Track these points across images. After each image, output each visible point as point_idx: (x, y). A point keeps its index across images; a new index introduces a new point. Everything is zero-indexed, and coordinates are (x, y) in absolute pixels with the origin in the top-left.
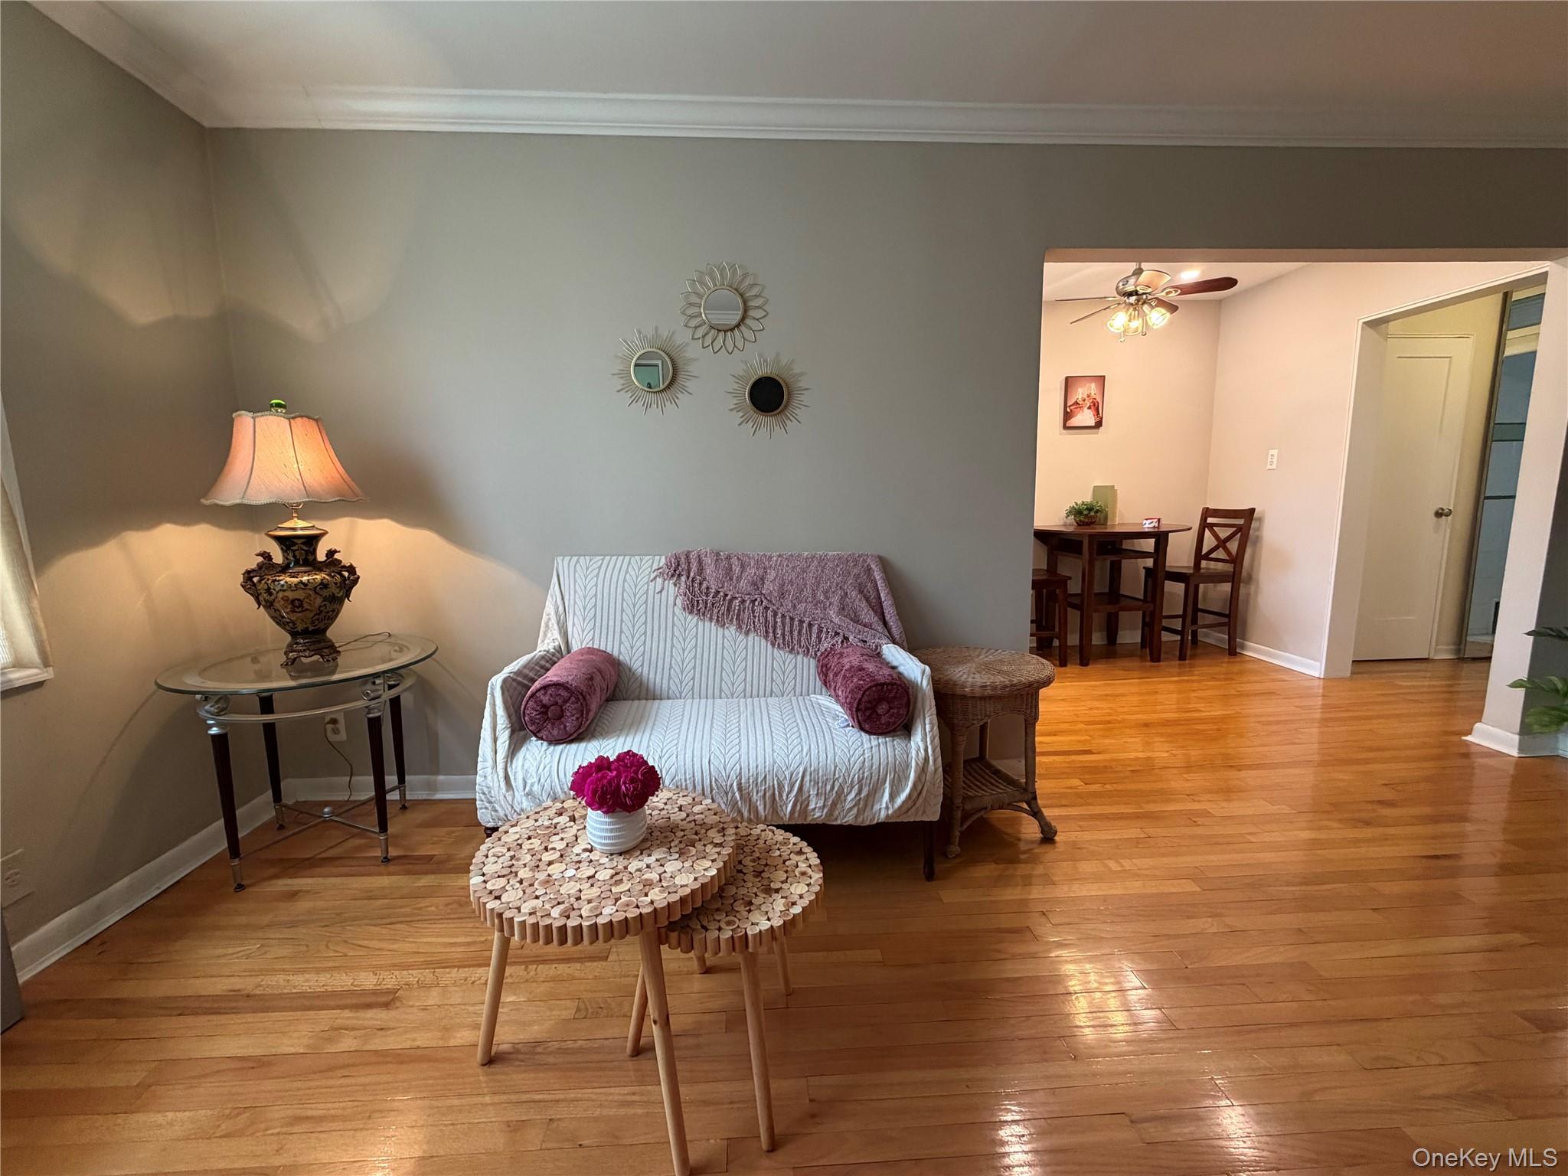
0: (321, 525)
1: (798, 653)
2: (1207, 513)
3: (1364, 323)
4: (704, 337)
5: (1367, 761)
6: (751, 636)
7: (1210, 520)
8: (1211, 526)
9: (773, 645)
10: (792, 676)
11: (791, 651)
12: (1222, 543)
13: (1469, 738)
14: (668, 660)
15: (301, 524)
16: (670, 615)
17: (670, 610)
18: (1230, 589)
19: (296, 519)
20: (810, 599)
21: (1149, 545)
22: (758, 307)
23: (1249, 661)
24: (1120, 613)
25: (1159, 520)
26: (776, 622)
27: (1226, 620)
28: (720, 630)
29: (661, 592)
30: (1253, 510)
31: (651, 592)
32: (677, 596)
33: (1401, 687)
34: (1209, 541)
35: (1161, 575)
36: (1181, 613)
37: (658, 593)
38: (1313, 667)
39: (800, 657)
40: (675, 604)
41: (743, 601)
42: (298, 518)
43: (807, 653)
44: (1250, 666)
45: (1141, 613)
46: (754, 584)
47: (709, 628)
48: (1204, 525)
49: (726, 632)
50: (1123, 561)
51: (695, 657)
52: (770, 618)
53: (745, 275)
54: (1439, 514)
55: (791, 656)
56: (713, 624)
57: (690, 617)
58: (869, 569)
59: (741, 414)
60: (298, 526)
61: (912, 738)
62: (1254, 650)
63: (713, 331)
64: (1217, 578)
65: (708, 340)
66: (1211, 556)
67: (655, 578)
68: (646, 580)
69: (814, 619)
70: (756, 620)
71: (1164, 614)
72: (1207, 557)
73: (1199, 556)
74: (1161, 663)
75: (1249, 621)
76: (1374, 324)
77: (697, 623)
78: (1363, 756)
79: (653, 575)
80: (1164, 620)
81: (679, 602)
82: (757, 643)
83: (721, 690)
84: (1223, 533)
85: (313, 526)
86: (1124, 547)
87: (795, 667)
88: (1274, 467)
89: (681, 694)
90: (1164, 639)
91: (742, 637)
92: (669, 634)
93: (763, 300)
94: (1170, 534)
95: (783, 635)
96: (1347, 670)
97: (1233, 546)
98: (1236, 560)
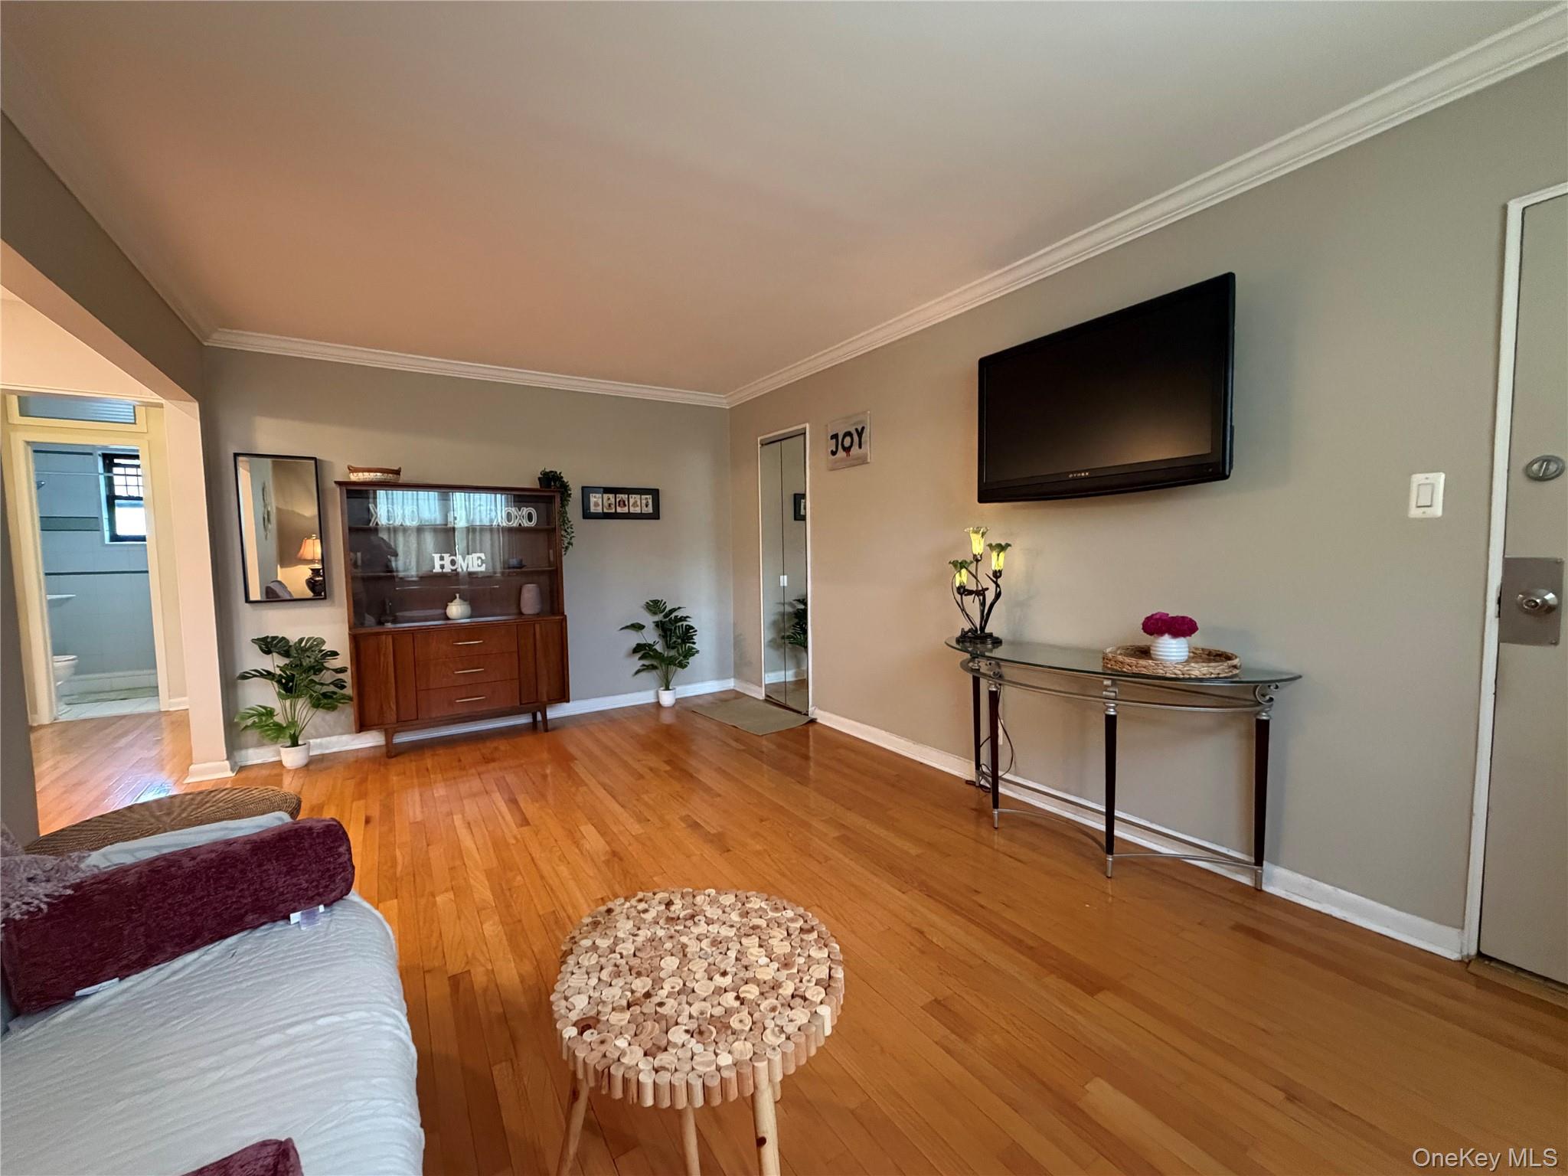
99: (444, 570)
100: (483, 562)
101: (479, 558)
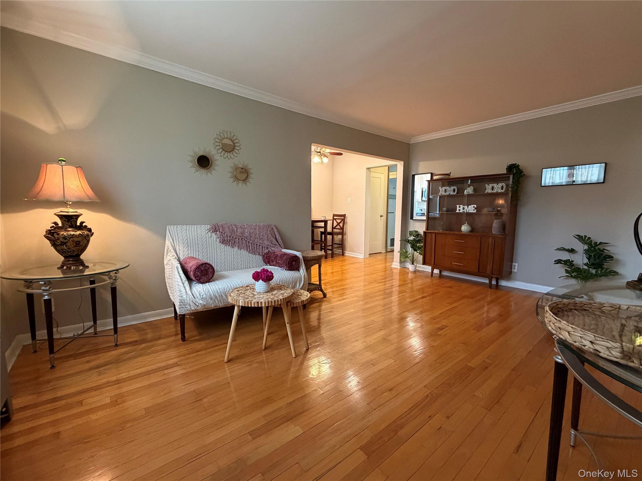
0: (80, 211)
1: (257, 254)
2: (334, 215)
3: (366, 168)
4: (221, 153)
5: (376, 273)
6: (242, 250)
7: (335, 217)
8: (335, 219)
9: (249, 253)
10: (255, 261)
11: (255, 254)
12: (338, 224)
13: (392, 266)
14: (216, 260)
15: (71, 210)
16: (215, 244)
17: (215, 243)
18: (341, 237)
19: (69, 208)
20: (258, 238)
21: (322, 224)
22: (238, 146)
23: (346, 257)
24: (315, 245)
25: (325, 217)
26: (249, 245)
27: (341, 246)
28: (232, 249)
29: (211, 237)
30: (345, 215)
31: (207, 237)
32: (217, 238)
33: (378, 258)
34: (335, 224)
35: (326, 233)
36: (331, 244)
37: (210, 237)
38: (361, 256)
39: (257, 256)
40: (216, 241)
41: (239, 239)
42: (70, 208)
43: (259, 254)
44: (346, 258)
45: (320, 245)
46: (242, 233)
47: (228, 248)
48: (334, 219)
49: (234, 249)
50: (315, 229)
51: (225, 258)
52: (248, 244)
53: (234, 136)
54: (381, 216)
55: (254, 256)
56: (230, 247)
57: (222, 245)
58: (272, 229)
59: (233, 179)
60: (71, 211)
61: (300, 271)
62: (347, 253)
63: (224, 151)
64: (338, 234)
65: (222, 154)
66: (336, 228)
67: (208, 232)
68: (204, 233)
69: (260, 244)
70: (244, 245)
71: (328, 245)
72: (335, 228)
73: (333, 228)
74: (328, 259)
75: (346, 245)
76: (368, 169)
77: (224, 248)
78: (375, 272)
79: (207, 232)
80: (328, 247)
81: (218, 240)
82: (244, 253)
83: (234, 268)
84: (339, 221)
85: (77, 212)
86: (315, 225)
87: (256, 259)
88: (349, 203)
89: (221, 270)
90: (328, 253)
91: (239, 250)
92: (215, 251)
93: (239, 144)
94: (328, 221)
95: (252, 249)
96: (368, 256)
97: (341, 225)
98: (342, 229)
99: (460, 212)
100: (475, 208)
101: (474, 207)
